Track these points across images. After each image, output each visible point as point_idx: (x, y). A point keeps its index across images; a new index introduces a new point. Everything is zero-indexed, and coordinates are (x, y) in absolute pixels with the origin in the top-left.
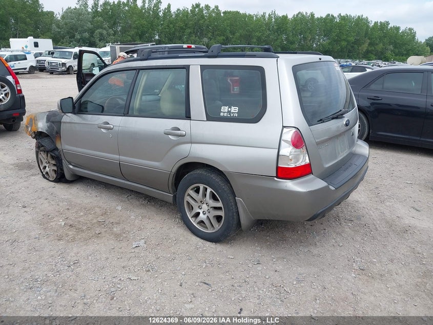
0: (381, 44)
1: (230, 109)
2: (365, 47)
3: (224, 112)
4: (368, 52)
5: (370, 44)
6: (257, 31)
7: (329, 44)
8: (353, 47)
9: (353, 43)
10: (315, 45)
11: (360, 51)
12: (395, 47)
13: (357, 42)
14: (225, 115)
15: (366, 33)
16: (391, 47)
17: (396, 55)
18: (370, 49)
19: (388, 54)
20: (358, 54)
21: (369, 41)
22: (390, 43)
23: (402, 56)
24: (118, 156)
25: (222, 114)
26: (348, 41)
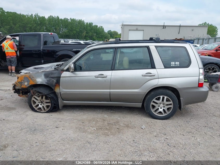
0: (91, 33)
1: (175, 63)
2: (84, 34)
3: (173, 64)
4: (86, 36)
5: (87, 33)
6: (29, 24)
7: (68, 32)
8: (79, 34)
9: (78, 32)
10: (61, 32)
11: (83, 36)
12: (97, 34)
13: (81, 32)
14: (173, 65)
15: (84, 28)
16: (95, 34)
17: (98, 38)
18: (87, 35)
19: (94, 37)
20: (82, 37)
21: (85, 31)
22: (94, 32)
23: (100, 38)
24: (109, 90)
25: (172, 65)
26: (76, 31)
